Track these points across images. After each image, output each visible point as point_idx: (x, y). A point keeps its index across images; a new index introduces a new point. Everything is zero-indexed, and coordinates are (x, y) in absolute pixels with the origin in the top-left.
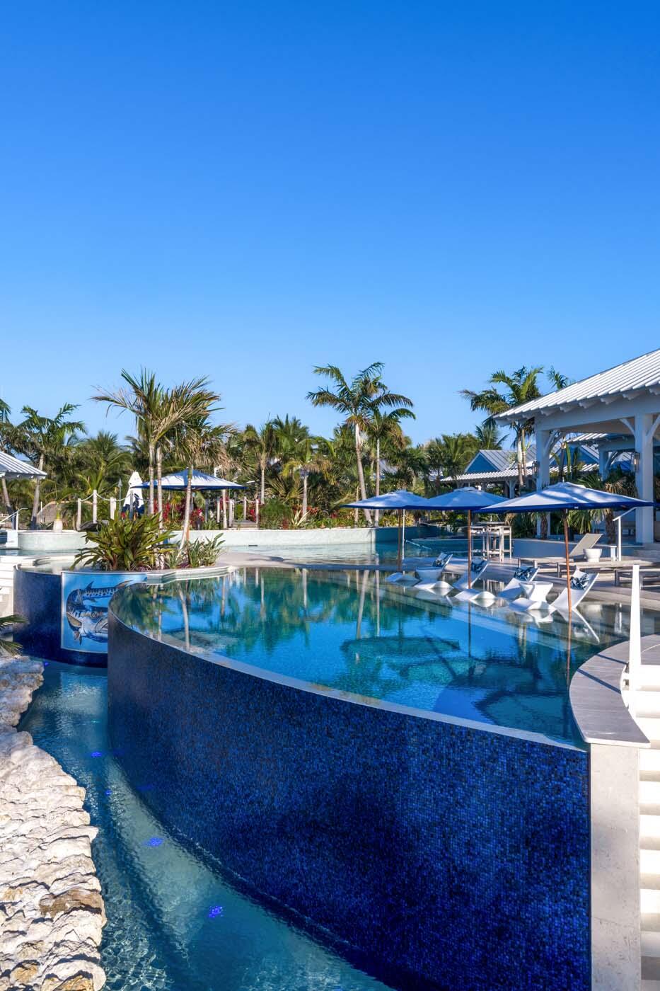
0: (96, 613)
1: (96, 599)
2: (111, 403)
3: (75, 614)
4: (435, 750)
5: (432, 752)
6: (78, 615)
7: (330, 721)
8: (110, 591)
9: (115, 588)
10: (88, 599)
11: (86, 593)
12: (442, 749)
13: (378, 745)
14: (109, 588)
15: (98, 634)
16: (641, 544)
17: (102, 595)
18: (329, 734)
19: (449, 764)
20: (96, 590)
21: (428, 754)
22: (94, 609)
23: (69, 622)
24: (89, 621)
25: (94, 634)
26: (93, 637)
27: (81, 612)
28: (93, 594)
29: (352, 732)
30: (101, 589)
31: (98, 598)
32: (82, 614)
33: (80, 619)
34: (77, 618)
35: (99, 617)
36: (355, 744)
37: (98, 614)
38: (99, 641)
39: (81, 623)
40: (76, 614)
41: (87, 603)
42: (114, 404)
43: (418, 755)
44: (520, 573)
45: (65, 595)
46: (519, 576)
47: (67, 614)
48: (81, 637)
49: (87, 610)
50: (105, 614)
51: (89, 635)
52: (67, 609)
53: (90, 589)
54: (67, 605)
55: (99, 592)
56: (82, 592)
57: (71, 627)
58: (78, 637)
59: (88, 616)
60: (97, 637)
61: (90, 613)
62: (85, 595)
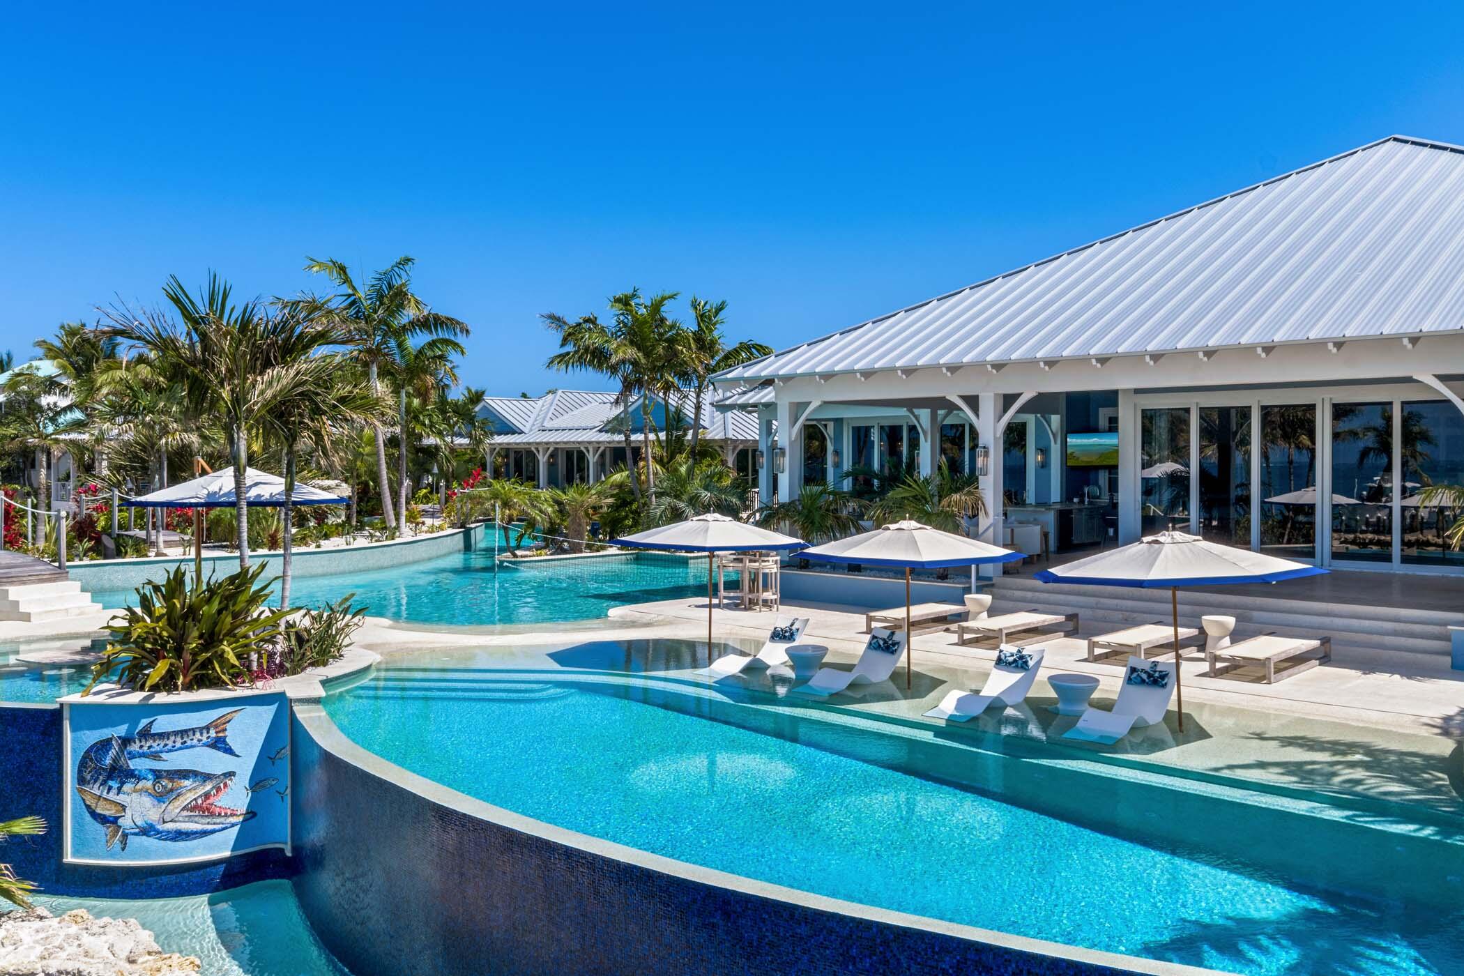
0: (164, 782)
1: (164, 756)
3: (105, 789)
6: (114, 791)
8: (198, 735)
9: (207, 728)
10: (143, 755)
11: (138, 744)
14: (194, 730)
16: (990, 579)
17: (178, 745)
20: (162, 736)
22: (158, 775)
23: (88, 807)
24: (147, 801)
25: (160, 827)
26: (158, 832)
27: (123, 783)
28: (156, 745)
30: (176, 733)
31: (170, 751)
32: (127, 787)
33: (121, 799)
34: (112, 796)
35: (172, 790)
38: (173, 839)
39: (124, 808)
44: (1011, 659)
45: (74, 750)
46: (1010, 664)
47: (81, 791)
48: (125, 836)
49: (139, 779)
50: (187, 783)
51: (148, 830)
52: (81, 780)
53: (146, 734)
54: (80, 772)
55: (172, 738)
56: (126, 741)
57: (94, 815)
58: (114, 836)
59: (144, 791)
60: (168, 832)
61: (149, 784)
62: (135, 747)
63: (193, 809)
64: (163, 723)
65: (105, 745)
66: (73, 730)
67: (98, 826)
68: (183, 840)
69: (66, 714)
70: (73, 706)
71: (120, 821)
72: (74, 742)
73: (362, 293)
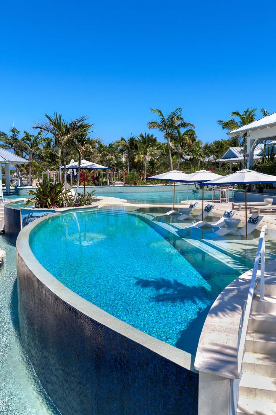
9: (42, 216)
10: (31, 221)
20: (34, 217)
28: (33, 219)
44: (226, 214)
45: (22, 219)
46: (226, 215)
52: (23, 226)
53: (31, 217)
54: (23, 224)
55: (36, 218)
56: (28, 218)
62: (30, 219)
64: (35, 214)
65: (25, 218)
66: (22, 215)
69: (21, 211)
70: (22, 209)
72: (22, 217)
73: (166, 118)
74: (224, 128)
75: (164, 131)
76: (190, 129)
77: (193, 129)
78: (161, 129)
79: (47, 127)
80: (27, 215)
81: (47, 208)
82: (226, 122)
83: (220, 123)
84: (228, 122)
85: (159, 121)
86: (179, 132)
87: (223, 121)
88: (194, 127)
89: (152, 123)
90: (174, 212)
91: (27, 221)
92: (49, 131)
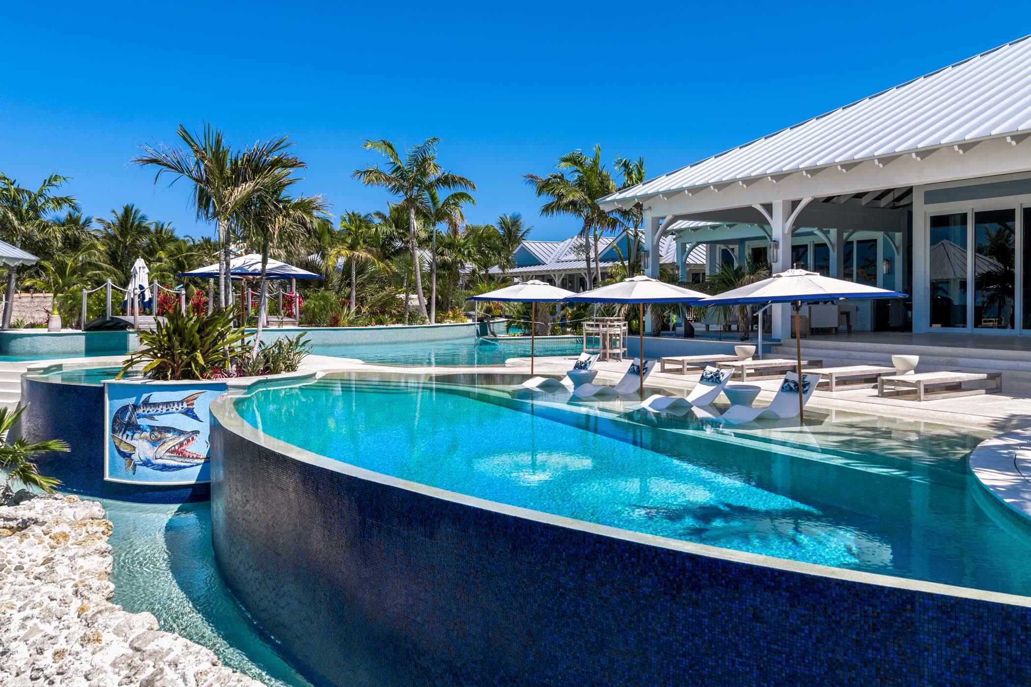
0: (156, 434)
1: (156, 417)
2: (161, 167)
3: (125, 436)
4: (971, 641)
5: (967, 644)
6: (130, 438)
7: (758, 600)
8: (176, 406)
9: (182, 402)
10: (145, 416)
11: (142, 409)
12: (986, 639)
13: (858, 634)
14: (173, 403)
15: (159, 461)
16: (779, 340)
17: (164, 411)
18: (756, 617)
19: (999, 661)
20: (155, 405)
21: (957, 647)
22: (153, 429)
23: (116, 446)
24: (147, 445)
25: (154, 462)
26: (153, 465)
27: (134, 433)
28: (152, 411)
29: (804, 616)
30: (163, 404)
31: (160, 414)
32: (136, 436)
33: (133, 443)
34: (128, 441)
35: (160, 439)
36: (810, 633)
37: (159, 436)
38: (161, 470)
39: (134, 448)
40: (128, 436)
41: (142, 422)
42: (165, 168)
43: (939, 648)
44: (709, 376)
45: (110, 412)
47: (113, 437)
48: (135, 465)
49: (143, 431)
50: (169, 435)
51: (147, 463)
52: (114, 431)
53: (146, 403)
54: (113, 425)
55: (161, 407)
57: (120, 452)
58: (130, 465)
59: (145, 438)
60: (159, 465)
61: (148, 434)
62: (140, 411)
63: (172, 452)
64: (157, 397)
65: (125, 409)
66: (110, 400)
67: (121, 458)
68: (166, 470)
69: (106, 390)
70: (109, 384)
71: (133, 456)
72: (110, 407)
73: (404, 162)
74: (539, 194)
75: (401, 193)
76: (464, 191)
77: (470, 192)
78: (394, 186)
79: (178, 162)
80: (131, 401)
81: (194, 377)
82: (544, 180)
83: (531, 182)
84: (549, 179)
85: (387, 170)
86: (433, 197)
87: (536, 178)
88: (474, 187)
89: (368, 171)
90: (546, 381)
91: (130, 418)
92: (183, 172)
